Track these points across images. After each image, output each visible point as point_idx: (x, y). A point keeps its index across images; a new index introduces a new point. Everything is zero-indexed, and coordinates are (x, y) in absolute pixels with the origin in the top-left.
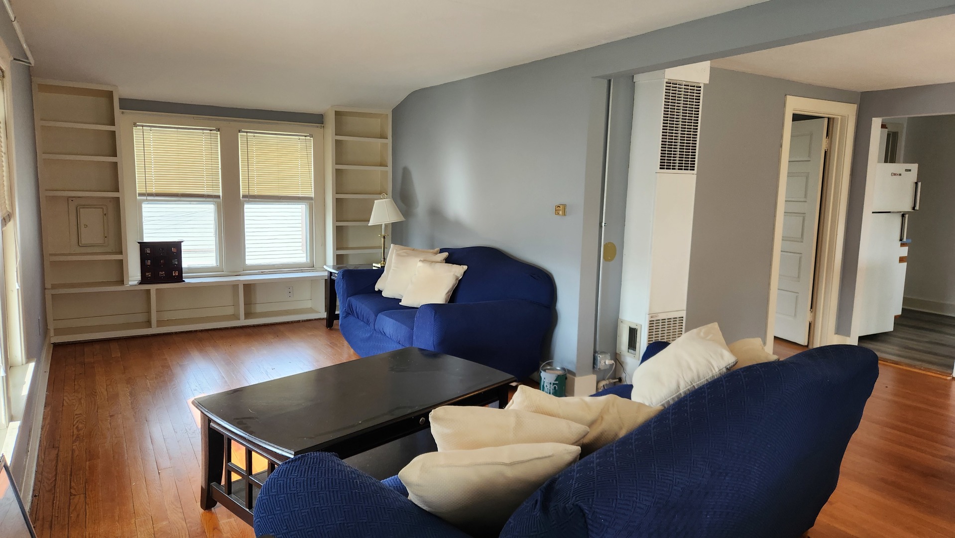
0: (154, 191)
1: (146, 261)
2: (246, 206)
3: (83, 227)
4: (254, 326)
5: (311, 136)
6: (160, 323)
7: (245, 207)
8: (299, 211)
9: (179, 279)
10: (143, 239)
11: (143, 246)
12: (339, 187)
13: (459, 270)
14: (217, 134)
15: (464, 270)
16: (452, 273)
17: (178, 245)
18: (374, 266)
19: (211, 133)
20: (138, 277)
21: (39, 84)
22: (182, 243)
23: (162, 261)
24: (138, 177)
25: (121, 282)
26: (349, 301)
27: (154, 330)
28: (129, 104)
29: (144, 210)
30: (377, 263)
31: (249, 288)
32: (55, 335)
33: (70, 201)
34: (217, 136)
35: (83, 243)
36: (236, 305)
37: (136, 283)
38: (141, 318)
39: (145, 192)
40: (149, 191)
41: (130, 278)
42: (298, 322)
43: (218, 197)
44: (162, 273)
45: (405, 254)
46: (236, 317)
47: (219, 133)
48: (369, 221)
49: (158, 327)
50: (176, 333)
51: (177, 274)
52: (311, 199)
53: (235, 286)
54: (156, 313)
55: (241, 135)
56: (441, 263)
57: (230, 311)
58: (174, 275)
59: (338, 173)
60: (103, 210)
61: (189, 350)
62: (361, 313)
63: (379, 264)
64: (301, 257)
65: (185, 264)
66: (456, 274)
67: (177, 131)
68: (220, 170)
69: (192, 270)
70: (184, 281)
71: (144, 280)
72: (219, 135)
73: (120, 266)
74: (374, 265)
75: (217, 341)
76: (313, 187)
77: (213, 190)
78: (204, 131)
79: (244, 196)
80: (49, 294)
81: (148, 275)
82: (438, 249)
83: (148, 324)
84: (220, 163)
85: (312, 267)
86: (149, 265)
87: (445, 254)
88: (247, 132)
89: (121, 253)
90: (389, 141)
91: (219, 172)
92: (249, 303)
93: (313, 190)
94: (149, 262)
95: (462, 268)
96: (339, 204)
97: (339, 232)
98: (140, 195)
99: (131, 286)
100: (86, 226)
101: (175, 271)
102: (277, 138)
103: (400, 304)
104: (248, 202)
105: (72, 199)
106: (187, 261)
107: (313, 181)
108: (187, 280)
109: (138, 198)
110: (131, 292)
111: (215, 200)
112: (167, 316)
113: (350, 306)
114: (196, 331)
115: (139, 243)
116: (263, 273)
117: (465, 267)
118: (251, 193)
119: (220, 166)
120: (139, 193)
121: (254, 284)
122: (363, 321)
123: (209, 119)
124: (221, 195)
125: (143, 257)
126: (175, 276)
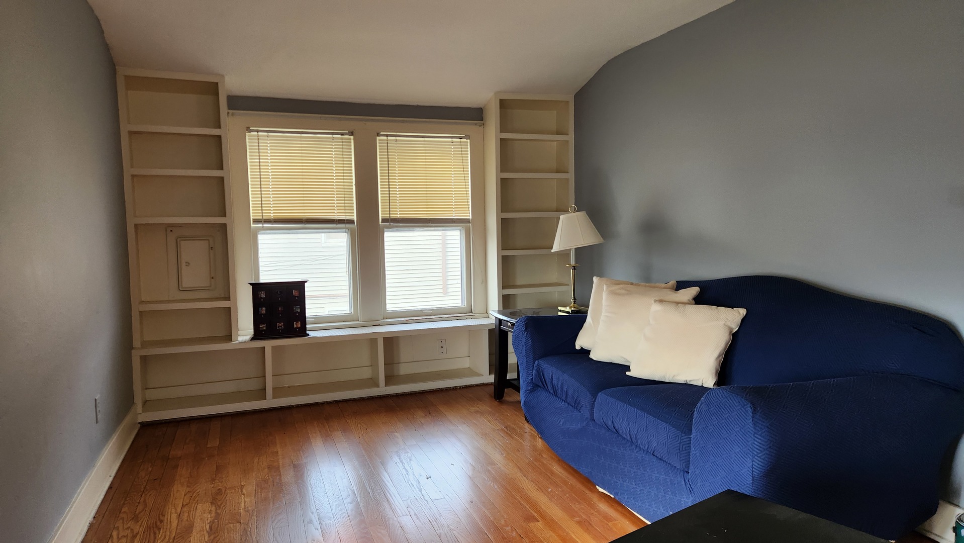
0: (272, 216)
1: (260, 309)
2: (387, 234)
3: (184, 264)
4: (398, 396)
5: (467, 137)
6: (279, 392)
7: (385, 236)
8: (454, 237)
9: (302, 332)
10: (259, 280)
11: (257, 288)
12: (505, 204)
13: (733, 317)
14: (350, 139)
15: (742, 317)
16: (722, 323)
17: (300, 286)
18: (560, 311)
19: (342, 139)
20: (250, 331)
21: (126, 76)
22: (306, 284)
23: (280, 309)
24: (252, 198)
25: (229, 338)
26: (538, 366)
27: (270, 402)
28: (240, 103)
29: (260, 242)
30: (565, 306)
31: (391, 341)
32: (144, 411)
33: (169, 230)
34: (351, 142)
35: (184, 286)
36: (374, 365)
37: (248, 338)
38: (253, 385)
39: (261, 217)
40: (266, 216)
41: (240, 332)
42: (455, 388)
43: (352, 222)
44: (280, 325)
45: (623, 291)
46: (374, 382)
47: (352, 137)
48: (552, 249)
49: (274, 398)
50: (298, 406)
51: (299, 326)
52: (467, 221)
53: (372, 340)
54: (271, 377)
55: (380, 140)
56: (689, 304)
57: (366, 373)
58: (295, 326)
59: (504, 185)
60: (209, 242)
61: (311, 436)
62: (562, 388)
63: (568, 308)
64: (455, 299)
65: (309, 312)
66: (728, 324)
67: (301, 137)
68: (354, 187)
69: (319, 320)
70: (308, 335)
71: (258, 335)
72: (352, 141)
73: (228, 316)
74: (560, 308)
75: (349, 421)
76: (470, 206)
77: (345, 213)
78: (334, 136)
79: (384, 220)
80: (136, 356)
81: (263, 327)
82: (673, 282)
83: (261, 393)
84: (354, 178)
85: (469, 312)
86: (263, 314)
87: (694, 291)
88: (387, 136)
89: (228, 298)
90: (571, 138)
91: (352, 189)
92: (391, 362)
93: (470, 209)
94: (263, 310)
95: (737, 314)
96: (505, 225)
97: (506, 264)
98: (256, 221)
99: (240, 343)
100: (188, 264)
101: (297, 321)
102: (425, 141)
103: (628, 373)
104: (389, 228)
105: (171, 229)
106: (312, 309)
107: (470, 198)
108: (312, 334)
109: (253, 225)
110: (242, 352)
111: (348, 226)
112: (287, 382)
113: (540, 374)
114: (323, 403)
115: (251, 284)
116: (407, 322)
117: (743, 312)
118: (393, 216)
119: (354, 181)
120: (253, 220)
121: (397, 338)
122: (565, 401)
123: (340, 119)
124: (355, 219)
125: (257, 304)
126: (296, 328)
